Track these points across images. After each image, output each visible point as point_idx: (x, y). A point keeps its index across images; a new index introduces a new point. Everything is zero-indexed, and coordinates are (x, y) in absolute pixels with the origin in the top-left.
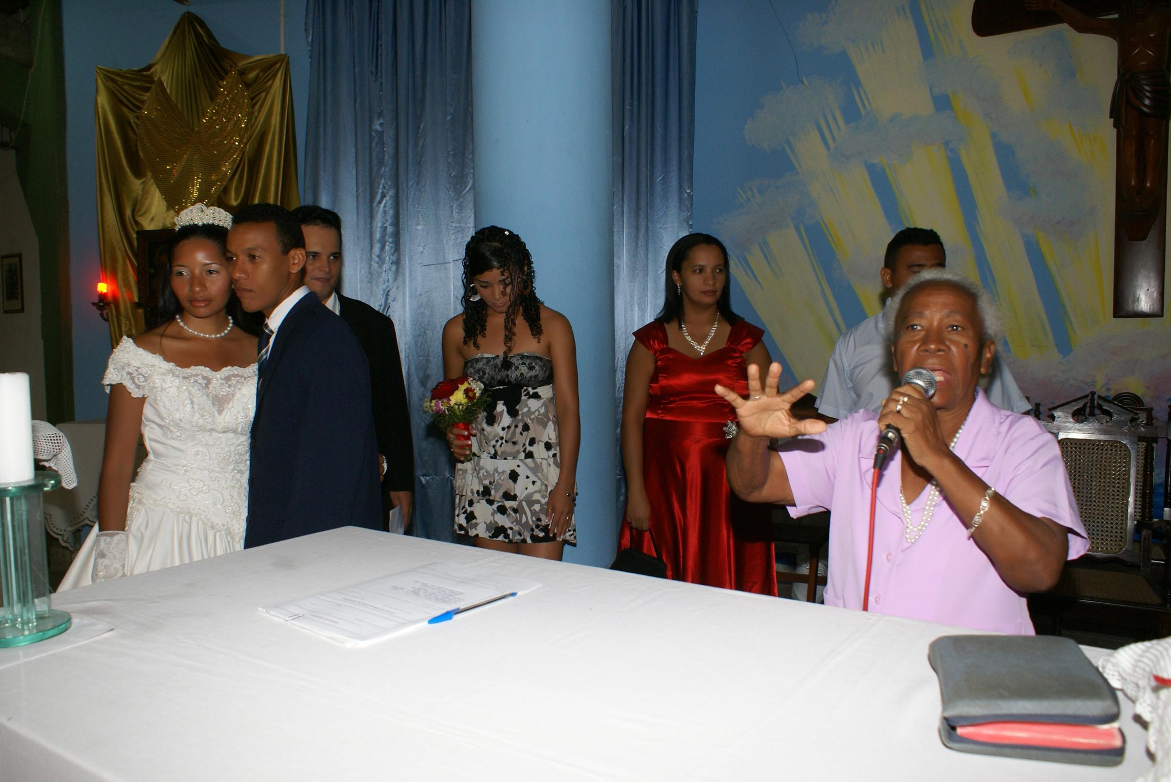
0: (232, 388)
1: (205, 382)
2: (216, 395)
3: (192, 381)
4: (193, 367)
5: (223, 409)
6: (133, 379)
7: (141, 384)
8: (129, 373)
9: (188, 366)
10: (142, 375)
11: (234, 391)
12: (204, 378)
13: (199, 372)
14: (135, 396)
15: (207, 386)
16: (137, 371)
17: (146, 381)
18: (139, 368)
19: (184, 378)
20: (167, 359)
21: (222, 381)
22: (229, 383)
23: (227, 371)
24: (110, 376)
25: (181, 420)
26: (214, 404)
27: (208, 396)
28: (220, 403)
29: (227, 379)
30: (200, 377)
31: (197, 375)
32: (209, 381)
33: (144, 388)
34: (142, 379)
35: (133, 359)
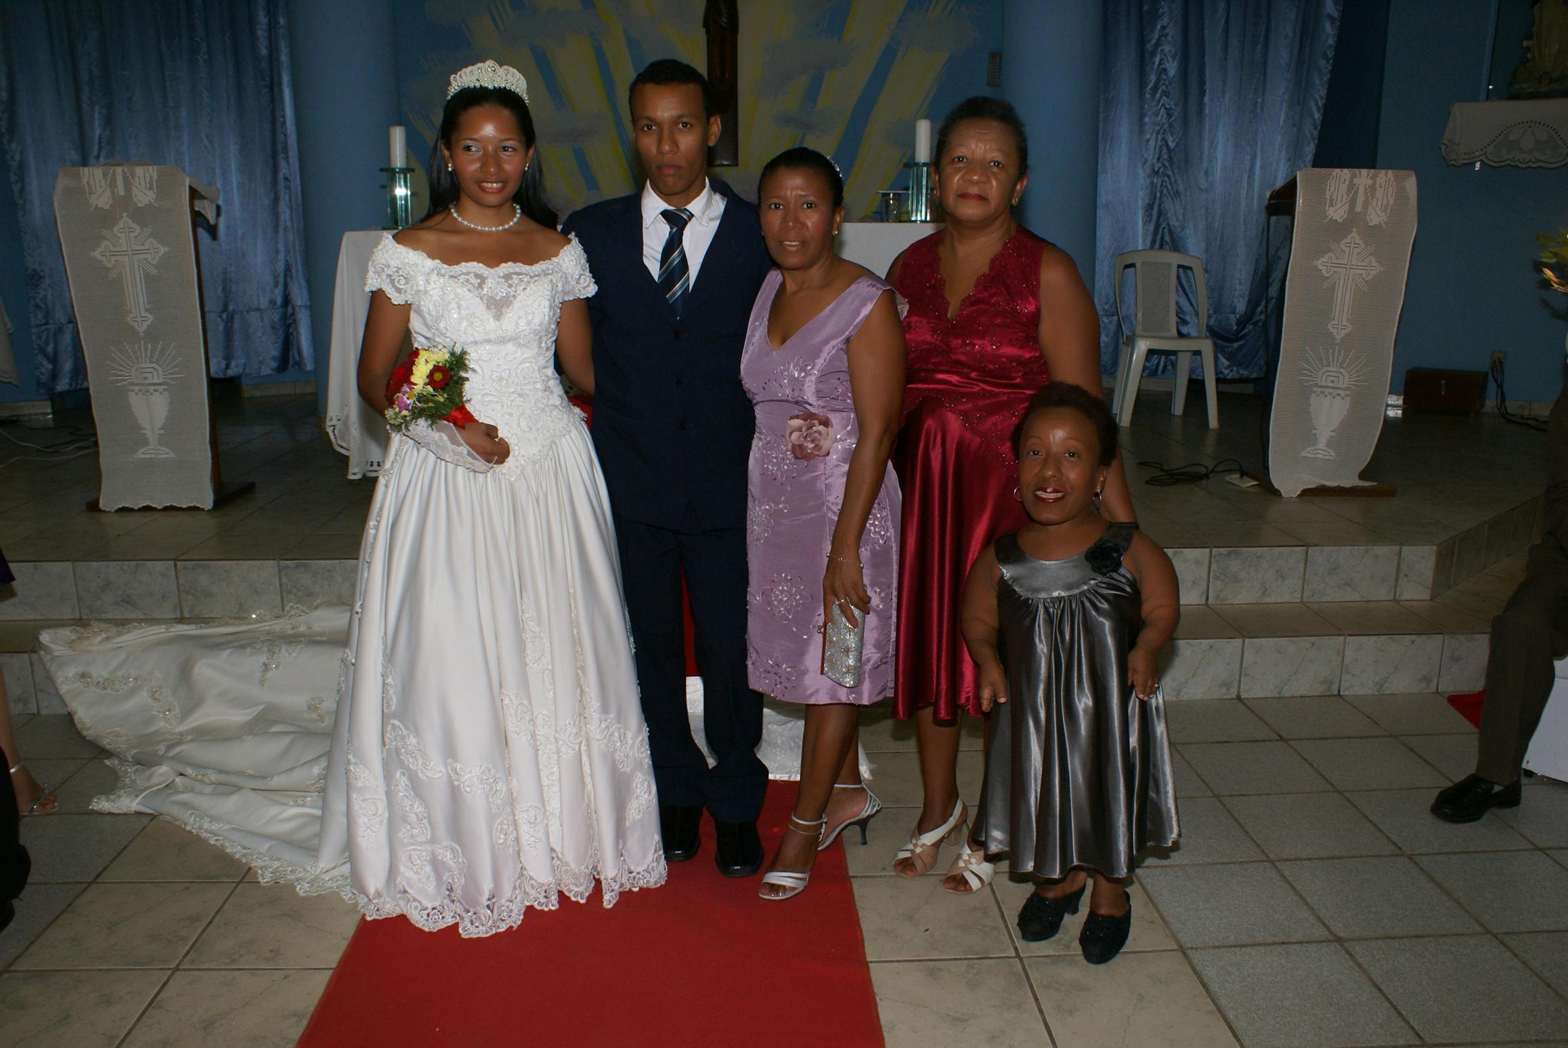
0: (513, 289)
1: (479, 281)
2: (491, 297)
3: (461, 281)
4: (463, 264)
5: (502, 314)
6: (392, 282)
7: (401, 287)
8: (389, 276)
9: (457, 263)
10: (402, 276)
11: (516, 291)
12: (477, 276)
13: (470, 270)
14: (396, 303)
15: (480, 286)
16: (397, 272)
17: (407, 283)
18: (400, 269)
19: (451, 277)
20: (432, 256)
21: (500, 280)
22: (510, 282)
23: (507, 267)
24: (370, 281)
25: (447, 329)
26: (488, 307)
27: (481, 298)
28: (498, 306)
29: (507, 277)
30: (472, 275)
31: (468, 274)
32: (482, 279)
33: (406, 291)
34: (403, 281)
35: (392, 259)
